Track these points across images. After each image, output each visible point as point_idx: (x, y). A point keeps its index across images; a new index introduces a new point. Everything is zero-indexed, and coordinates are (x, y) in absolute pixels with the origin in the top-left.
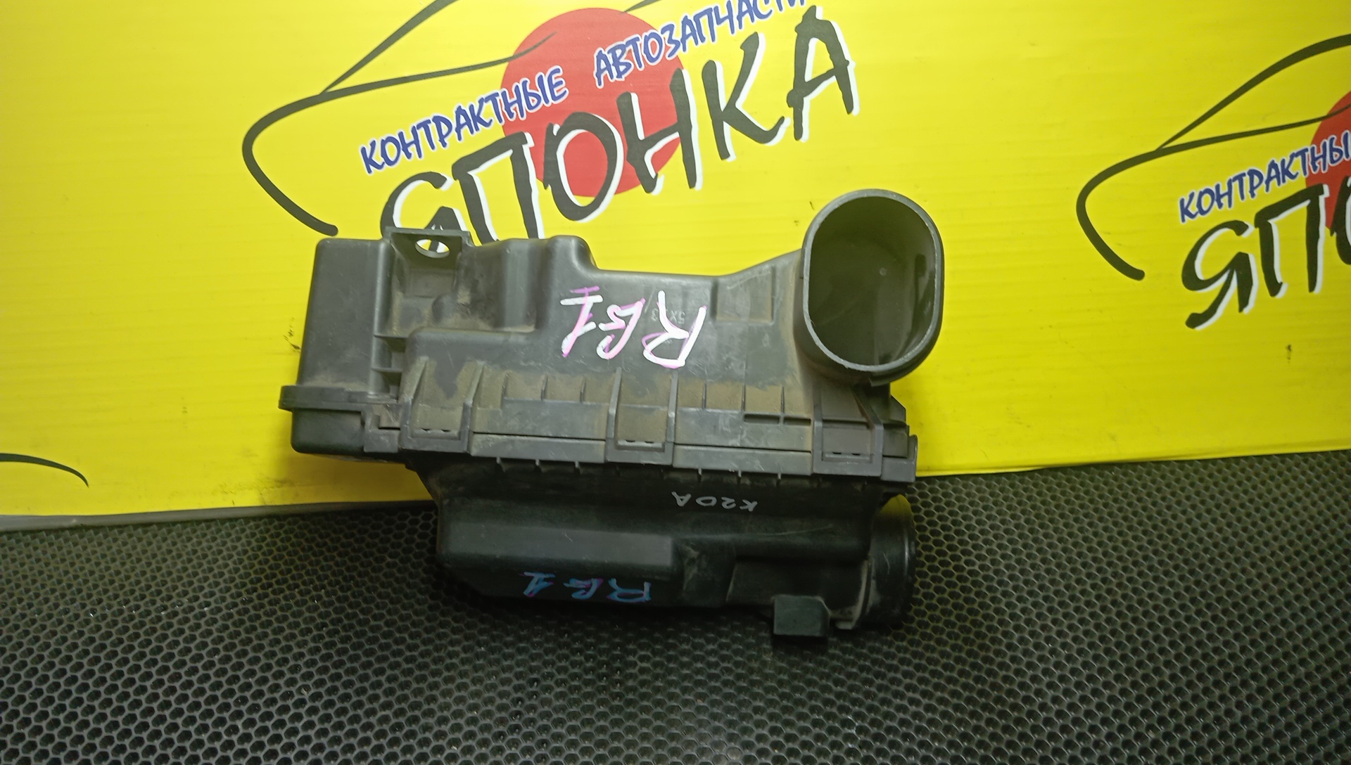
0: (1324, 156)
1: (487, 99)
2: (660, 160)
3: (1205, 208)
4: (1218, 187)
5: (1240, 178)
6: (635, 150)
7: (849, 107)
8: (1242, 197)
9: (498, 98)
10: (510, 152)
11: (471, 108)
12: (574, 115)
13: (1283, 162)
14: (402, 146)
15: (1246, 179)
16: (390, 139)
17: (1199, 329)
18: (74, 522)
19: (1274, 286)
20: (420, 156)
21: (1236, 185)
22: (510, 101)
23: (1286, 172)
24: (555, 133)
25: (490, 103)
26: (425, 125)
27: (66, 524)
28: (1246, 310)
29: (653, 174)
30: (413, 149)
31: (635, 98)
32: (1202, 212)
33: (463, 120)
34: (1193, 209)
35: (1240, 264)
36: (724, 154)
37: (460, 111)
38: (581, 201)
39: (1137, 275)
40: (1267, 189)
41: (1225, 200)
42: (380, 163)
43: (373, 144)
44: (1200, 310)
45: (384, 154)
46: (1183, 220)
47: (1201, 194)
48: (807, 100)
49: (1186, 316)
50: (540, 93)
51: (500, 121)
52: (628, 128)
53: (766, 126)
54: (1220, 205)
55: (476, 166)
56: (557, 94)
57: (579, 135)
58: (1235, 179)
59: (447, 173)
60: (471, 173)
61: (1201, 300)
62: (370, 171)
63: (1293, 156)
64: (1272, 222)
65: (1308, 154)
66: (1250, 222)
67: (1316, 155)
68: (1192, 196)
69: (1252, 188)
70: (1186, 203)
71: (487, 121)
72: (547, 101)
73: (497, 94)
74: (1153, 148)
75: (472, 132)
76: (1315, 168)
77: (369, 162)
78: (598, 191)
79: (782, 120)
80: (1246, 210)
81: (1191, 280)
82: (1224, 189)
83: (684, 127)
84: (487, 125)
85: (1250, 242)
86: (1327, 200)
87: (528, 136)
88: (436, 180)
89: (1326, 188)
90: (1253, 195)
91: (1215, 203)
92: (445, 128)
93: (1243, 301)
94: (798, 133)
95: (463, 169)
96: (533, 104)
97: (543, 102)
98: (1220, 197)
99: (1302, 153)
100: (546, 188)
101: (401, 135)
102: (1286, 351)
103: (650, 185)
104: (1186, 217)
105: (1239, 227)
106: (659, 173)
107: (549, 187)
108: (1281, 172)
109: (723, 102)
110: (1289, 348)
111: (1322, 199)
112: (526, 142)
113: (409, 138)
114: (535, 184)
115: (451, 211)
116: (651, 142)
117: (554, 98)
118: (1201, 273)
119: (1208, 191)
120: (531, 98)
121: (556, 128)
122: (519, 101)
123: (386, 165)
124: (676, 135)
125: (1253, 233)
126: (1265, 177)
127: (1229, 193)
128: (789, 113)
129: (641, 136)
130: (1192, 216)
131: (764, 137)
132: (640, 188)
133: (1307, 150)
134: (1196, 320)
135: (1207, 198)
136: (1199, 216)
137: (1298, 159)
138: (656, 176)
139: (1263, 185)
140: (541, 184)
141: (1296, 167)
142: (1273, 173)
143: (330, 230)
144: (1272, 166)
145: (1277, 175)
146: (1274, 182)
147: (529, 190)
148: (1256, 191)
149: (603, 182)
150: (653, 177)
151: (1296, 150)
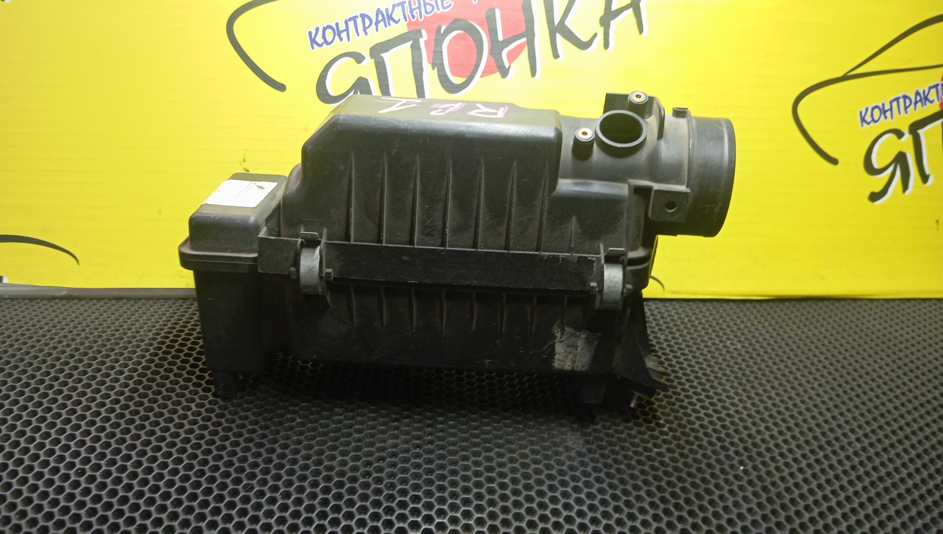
1: (398, 5)
2: (513, 56)
3: (876, 119)
4: (883, 105)
5: (897, 99)
6: (496, 48)
7: (641, 30)
8: (900, 113)
9: (405, 5)
10: (411, 42)
11: (387, 10)
12: (456, 20)
13: (924, 91)
14: (338, 32)
15: (901, 101)
16: (329, 27)
17: (878, 203)
18: (64, 293)
19: (925, 178)
20: (349, 40)
21: (895, 104)
22: (413, 7)
23: (926, 98)
24: (442, 32)
25: (400, 7)
26: (354, 19)
27: (57, 294)
28: (908, 192)
29: (507, 65)
30: (344, 35)
31: (498, 12)
32: (876, 122)
33: (380, 18)
34: (868, 118)
35: (900, 159)
36: (556, 55)
37: (379, 12)
38: (457, 80)
39: (834, 161)
40: (915, 109)
41: (888, 114)
42: (320, 43)
43: (317, 29)
44: (878, 189)
45: (324, 37)
46: (862, 126)
47: (873, 109)
48: (612, 23)
49: (868, 194)
50: (434, 3)
51: (406, 20)
52: (492, 33)
53: (585, 38)
54: (886, 118)
55: (387, 51)
56: (445, 5)
57: (458, 35)
58: (894, 100)
59: (366, 53)
60: (382, 55)
61: (877, 183)
62: (313, 48)
63: (930, 88)
64: (921, 132)
66: (905, 130)
68: (867, 109)
69: (906, 108)
70: (863, 114)
71: (397, 20)
72: (438, 9)
73: (405, 2)
74: (840, 74)
75: (386, 26)
77: (313, 41)
78: (469, 74)
79: (595, 35)
80: (903, 121)
81: (871, 169)
82: (887, 107)
83: (530, 35)
84: (397, 22)
85: (906, 144)
87: (424, 32)
88: (358, 58)
90: (906, 113)
91: (882, 116)
92: (367, 22)
93: (905, 186)
94: (606, 45)
95: (377, 51)
96: (429, 11)
97: (436, 9)
98: (885, 112)
99: (936, 86)
100: (433, 69)
101: (337, 24)
102: (934, 224)
103: (504, 73)
104: (864, 124)
105: (899, 134)
106: (511, 65)
107: (436, 69)
108: (923, 98)
109: (557, 20)
110: (937, 221)
112: (422, 36)
113: (342, 27)
114: (426, 66)
115: (366, 80)
116: (507, 42)
117: (444, 8)
118: (877, 164)
119: (877, 107)
120: (428, 7)
121: (443, 28)
122: (419, 7)
123: (324, 44)
124: (524, 40)
125: (908, 138)
126: (913, 101)
127: (891, 109)
128: (600, 31)
129: (500, 38)
130: (868, 123)
131: (584, 45)
132: (498, 75)
133: (939, 85)
134: (875, 197)
135: (877, 112)
136: (872, 123)
137: (933, 91)
138: (509, 67)
139: (912, 106)
140: (430, 66)
141: (932, 95)
142: (918, 98)
143: (281, 87)
144: (917, 93)
145: (921, 100)
146: (919, 104)
147: (422, 70)
148: (908, 110)
149: (473, 68)
150: (507, 66)
151: (932, 85)
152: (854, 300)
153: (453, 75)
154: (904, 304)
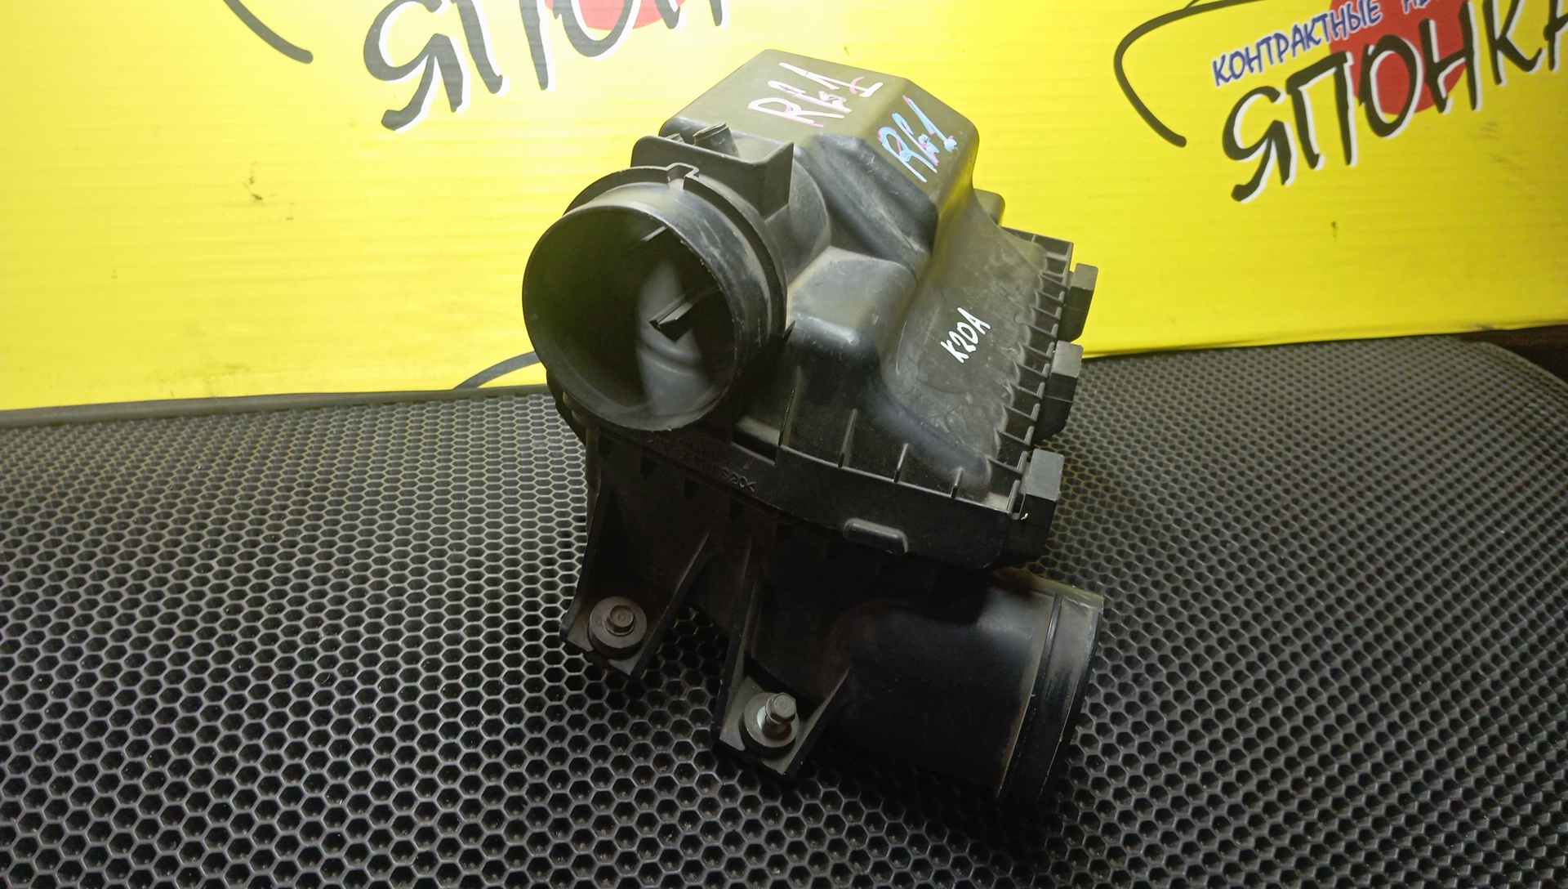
0: (1343, 22)
3: (1237, 72)
4: (1247, 49)
5: (1267, 41)
8: (1272, 61)
13: (1306, 26)
15: (1273, 42)
17: (1245, 201)
19: (1312, 159)
21: (1264, 48)
23: (1310, 37)
28: (1289, 182)
29: (675, 7)
32: (1237, 77)
34: (1226, 72)
35: (1276, 132)
38: (597, 35)
39: (1179, 141)
40: (1294, 55)
41: (1255, 64)
44: (1245, 180)
46: (1218, 84)
47: (1233, 57)
49: (1231, 188)
54: (1252, 70)
58: (1263, 42)
61: (1244, 170)
63: (1315, 21)
64: (1303, 89)
65: (1328, 19)
66: (1281, 87)
67: (1336, 21)
68: (1223, 58)
69: (1280, 53)
70: (1218, 66)
76: (1337, 35)
78: (614, 23)
80: (1277, 74)
81: (1233, 150)
82: (1253, 54)
85: (1283, 109)
86: (1352, 68)
88: (431, 3)
89: (1349, 55)
90: (1281, 61)
91: (1247, 68)
93: (1285, 174)
98: (1250, 61)
99: (1323, 18)
100: (556, 17)
102: (1330, 228)
103: (672, 20)
104: (1221, 81)
105: (1272, 94)
106: (682, 7)
107: (560, 16)
108: (1305, 38)
110: (1334, 224)
111: (1347, 67)
114: (544, 12)
115: (446, 39)
118: (1242, 142)
119: (1237, 54)
125: (1285, 99)
126: (1291, 42)
127: (1258, 57)
130: (1227, 80)
132: (661, 23)
133: (1325, 16)
134: (1241, 192)
135: (1238, 62)
136: (1232, 79)
137: (1319, 24)
138: (679, 10)
139: (1290, 50)
140: (551, 13)
141: (1318, 32)
142: (1298, 38)
143: (304, 56)
144: (1296, 30)
145: (1301, 41)
146: (1300, 46)
147: (537, 19)
148: (1284, 56)
149: (619, 13)
150: (675, 10)
151: (1317, 16)
152: (1220, 350)
153: (588, 26)
154: (1292, 351)
